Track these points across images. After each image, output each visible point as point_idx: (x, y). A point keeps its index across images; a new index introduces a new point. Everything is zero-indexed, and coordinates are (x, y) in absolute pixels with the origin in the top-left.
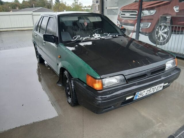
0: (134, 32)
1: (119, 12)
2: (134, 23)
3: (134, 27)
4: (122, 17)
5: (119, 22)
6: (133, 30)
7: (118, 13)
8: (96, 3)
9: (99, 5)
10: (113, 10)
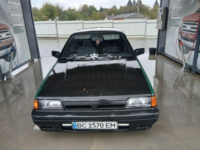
0: (193, 50)
1: (181, 23)
2: (194, 39)
3: (193, 43)
4: (183, 30)
5: (179, 35)
6: (192, 47)
7: (180, 25)
8: (161, 12)
9: (162, 15)
10: (176, 21)
